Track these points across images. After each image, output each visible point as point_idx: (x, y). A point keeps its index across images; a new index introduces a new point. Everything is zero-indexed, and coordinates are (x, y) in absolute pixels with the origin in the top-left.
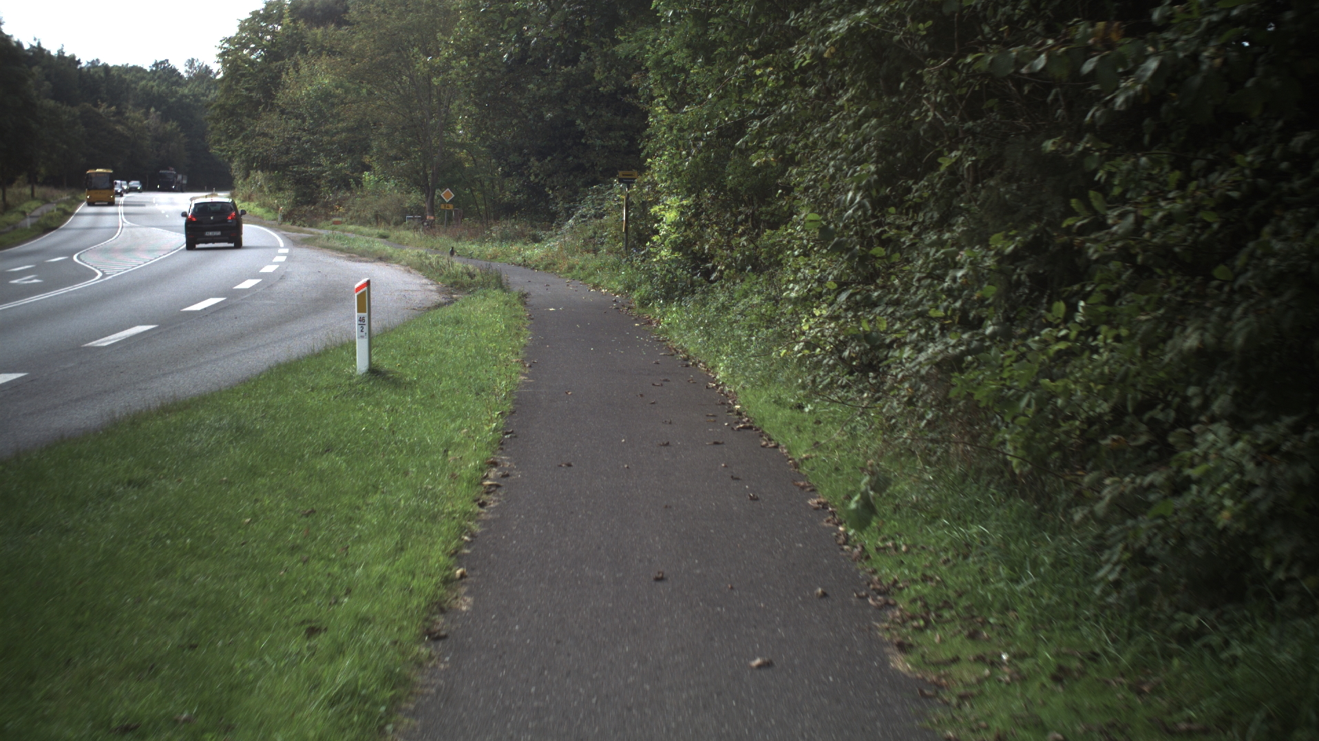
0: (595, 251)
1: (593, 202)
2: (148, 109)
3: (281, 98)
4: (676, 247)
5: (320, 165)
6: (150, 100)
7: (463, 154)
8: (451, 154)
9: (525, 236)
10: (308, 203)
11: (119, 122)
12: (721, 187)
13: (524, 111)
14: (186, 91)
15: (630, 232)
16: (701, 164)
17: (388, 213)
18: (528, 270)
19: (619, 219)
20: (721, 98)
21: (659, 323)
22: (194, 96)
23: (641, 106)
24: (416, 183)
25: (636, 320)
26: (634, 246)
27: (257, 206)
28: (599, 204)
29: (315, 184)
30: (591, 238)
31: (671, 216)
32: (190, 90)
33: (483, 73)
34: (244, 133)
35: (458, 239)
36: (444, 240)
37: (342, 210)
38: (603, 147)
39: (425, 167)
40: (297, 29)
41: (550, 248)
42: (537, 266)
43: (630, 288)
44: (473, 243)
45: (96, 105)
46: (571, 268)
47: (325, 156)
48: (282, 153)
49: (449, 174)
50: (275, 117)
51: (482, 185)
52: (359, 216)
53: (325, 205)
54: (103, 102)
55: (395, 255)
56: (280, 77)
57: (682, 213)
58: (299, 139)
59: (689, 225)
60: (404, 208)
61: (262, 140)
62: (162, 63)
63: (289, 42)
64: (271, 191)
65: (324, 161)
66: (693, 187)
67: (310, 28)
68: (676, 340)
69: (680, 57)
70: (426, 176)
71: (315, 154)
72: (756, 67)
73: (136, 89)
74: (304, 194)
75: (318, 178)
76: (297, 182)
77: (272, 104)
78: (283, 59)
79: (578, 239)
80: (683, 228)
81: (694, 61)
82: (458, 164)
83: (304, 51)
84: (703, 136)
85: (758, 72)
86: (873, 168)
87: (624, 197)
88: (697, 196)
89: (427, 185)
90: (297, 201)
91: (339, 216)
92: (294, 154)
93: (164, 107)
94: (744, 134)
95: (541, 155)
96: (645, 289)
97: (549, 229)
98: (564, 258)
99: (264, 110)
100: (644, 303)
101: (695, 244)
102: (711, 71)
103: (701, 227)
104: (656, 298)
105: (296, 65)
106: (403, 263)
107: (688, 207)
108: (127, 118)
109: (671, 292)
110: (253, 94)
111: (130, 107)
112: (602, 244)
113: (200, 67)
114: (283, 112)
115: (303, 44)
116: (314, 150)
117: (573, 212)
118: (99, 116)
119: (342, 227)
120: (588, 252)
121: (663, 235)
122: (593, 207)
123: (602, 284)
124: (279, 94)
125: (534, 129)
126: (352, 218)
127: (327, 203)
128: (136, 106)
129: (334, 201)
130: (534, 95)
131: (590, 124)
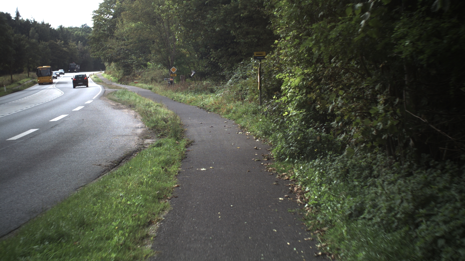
0: (242, 99)
1: (241, 70)
2: (78, 42)
3: (116, 33)
5: (132, 59)
6: (79, 38)
7: (185, 51)
9: (207, 89)
10: (128, 75)
11: (66, 47)
13: (206, 27)
17: (157, 78)
18: (205, 112)
19: (255, 81)
24: (165, 65)
26: (265, 97)
27: (111, 76)
28: (244, 71)
29: (131, 67)
30: (240, 91)
33: (186, 11)
34: (103, 48)
36: (171, 92)
37: (140, 77)
39: (168, 57)
42: (210, 109)
45: (56, 41)
47: (134, 56)
48: (118, 55)
49: (179, 60)
50: (114, 41)
52: (145, 80)
54: (59, 40)
56: (115, 25)
57: (304, 80)
59: (311, 89)
60: (163, 75)
61: (109, 50)
62: (84, 25)
63: (119, 11)
64: (116, 70)
70: (168, 61)
71: (130, 55)
74: (127, 71)
75: (132, 64)
76: (124, 66)
77: (113, 36)
78: (116, 17)
79: (233, 92)
82: (183, 55)
87: (258, 68)
90: (124, 74)
91: (138, 80)
92: (122, 55)
99: (110, 38)
105: (122, 19)
108: (70, 45)
112: (246, 94)
114: (117, 39)
116: (130, 53)
117: (231, 75)
118: (57, 45)
119: (137, 84)
120: (238, 100)
121: (290, 96)
122: (241, 73)
123: (247, 126)
124: (115, 31)
125: (211, 36)
126: (142, 80)
127: (134, 74)
128: (73, 41)
129: (137, 74)
130: (210, 20)
131: (238, 32)
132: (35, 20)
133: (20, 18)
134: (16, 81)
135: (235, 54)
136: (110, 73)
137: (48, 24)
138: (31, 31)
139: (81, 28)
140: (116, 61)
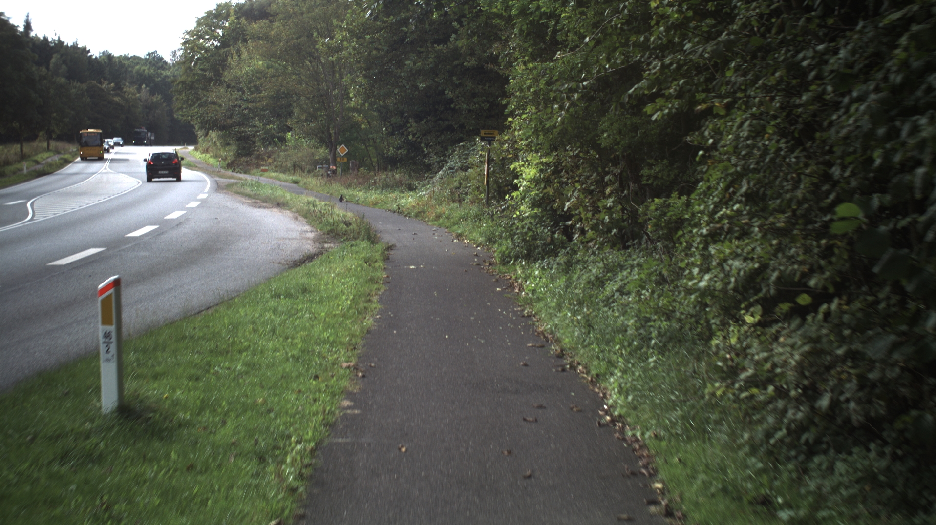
0: (460, 201)
1: (459, 157)
2: (140, 86)
3: (227, 76)
5: (255, 126)
6: (142, 79)
7: (360, 118)
8: (349, 118)
9: (402, 185)
10: (246, 155)
11: (117, 95)
13: (403, 82)
14: (169, 73)
15: (491, 183)
17: (303, 163)
19: (481, 174)
20: (600, 41)
21: (521, 287)
23: (501, 72)
24: (322, 140)
26: (494, 197)
27: (211, 157)
28: (465, 159)
29: (252, 141)
30: (456, 189)
31: (530, 172)
32: (172, 72)
33: (371, 52)
34: (199, 102)
36: (337, 188)
37: (270, 160)
38: (469, 111)
39: (329, 127)
40: (240, 24)
41: (421, 197)
42: (409, 213)
43: (491, 240)
44: (360, 191)
45: (100, 83)
46: (438, 217)
47: (259, 120)
48: (228, 118)
49: (348, 133)
50: (222, 90)
51: (375, 142)
52: (281, 165)
53: (258, 157)
54: (105, 80)
55: (292, 202)
56: (226, 60)
58: (240, 107)
60: (316, 160)
61: (213, 107)
62: (153, 53)
63: (234, 34)
64: (221, 146)
65: (258, 123)
66: (556, 144)
67: (249, 24)
68: (544, 319)
70: (330, 135)
71: (252, 118)
73: (132, 71)
74: (244, 148)
75: (254, 136)
76: (239, 139)
77: (220, 81)
78: (229, 46)
79: (446, 189)
80: (542, 186)
82: (356, 126)
83: (245, 41)
87: (485, 154)
88: (558, 154)
89: (331, 143)
90: (238, 154)
91: (267, 165)
92: (236, 118)
93: (152, 85)
95: (418, 118)
96: (506, 245)
97: (423, 179)
98: (432, 206)
99: (215, 85)
101: (555, 201)
102: (585, 14)
104: (517, 257)
105: (238, 51)
106: (294, 209)
107: (547, 164)
110: (207, 73)
111: (127, 84)
112: (466, 193)
114: (228, 86)
115: (244, 35)
116: (251, 115)
117: (443, 165)
118: (102, 90)
119: (266, 174)
120: (454, 202)
121: (523, 191)
122: (460, 161)
123: (465, 234)
124: (226, 73)
125: (411, 96)
126: (275, 167)
127: (259, 155)
128: (132, 83)
129: (264, 154)
130: (411, 70)
131: (457, 93)
132: (62, 40)
133: (32, 34)
134: (29, 156)
135: (450, 128)
136: (206, 151)
137: (85, 48)
138: (53, 60)
139: (146, 58)
140: (222, 128)
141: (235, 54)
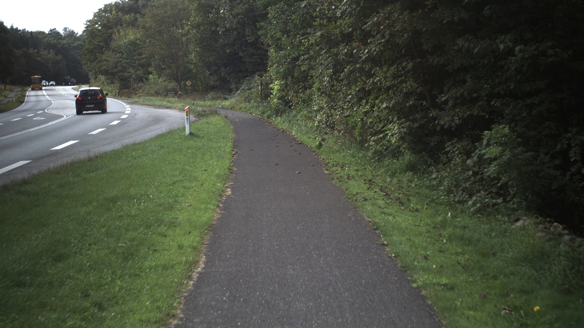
0: (249, 102)
1: (247, 84)
2: (49, 50)
3: (113, 45)
4: (279, 99)
5: (130, 72)
6: (50, 46)
7: (192, 66)
9: (221, 98)
10: (126, 88)
11: (38, 56)
12: (293, 77)
13: (218, 49)
14: (65, 42)
15: (262, 94)
16: (286, 69)
18: (225, 110)
19: (258, 90)
20: (292, 48)
21: (274, 122)
22: (68, 44)
23: (265, 48)
24: (174, 79)
25: (266, 122)
26: (264, 99)
28: (249, 85)
29: (128, 81)
30: (247, 97)
31: (276, 87)
32: (66, 42)
35: (195, 100)
38: (250, 62)
39: (177, 72)
40: (118, 15)
41: (232, 102)
42: (227, 108)
43: (263, 113)
45: (28, 49)
46: (241, 108)
48: (114, 68)
49: (188, 75)
51: (200, 79)
52: (149, 93)
53: (134, 89)
54: (31, 48)
55: (173, 106)
56: (112, 36)
57: (281, 87)
59: (283, 90)
61: (105, 62)
62: (53, 30)
63: (115, 21)
64: (108, 84)
65: (131, 70)
66: (284, 77)
67: (124, 15)
68: (280, 126)
69: (279, 35)
70: (178, 76)
71: (128, 68)
72: (302, 39)
73: (44, 42)
75: (130, 78)
77: (109, 48)
78: (112, 28)
79: (242, 98)
80: (281, 92)
81: (283, 36)
82: (190, 71)
83: (122, 25)
84: (287, 61)
85: (303, 41)
86: (331, 71)
87: (260, 82)
88: (286, 80)
89: (178, 79)
90: (121, 88)
92: (119, 68)
93: (56, 49)
94: (299, 60)
96: (268, 113)
97: (230, 95)
98: (238, 105)
99: (106, 50)
100: (269, 117)
101: (286, 97)
102: (289, 39)
103: (288, 91)
104: (273, 114)
105: (119, 31)
106: (177, 108)
107: (283, 84)
108: (41, 54)
109: (278, 112)
110: (101, 44)
111: (42, 49)
113: (69, 31)
114: (113, 51)
115: (121, 22)
117: (239, 88)
118: (31, 54)
119: (142, 98)
120: (247, 102)
121: (275, 94)
122: (247, 86)
123: (253, 112)
124: (112, 43)
125: (222, 56)
126: (146, 94)
128: (44, 49)
129: (137, 87)
130: (222, 44)
131: (245, 54)
135: (241, 71)
139: (50, 33)
141: (116, 33)
